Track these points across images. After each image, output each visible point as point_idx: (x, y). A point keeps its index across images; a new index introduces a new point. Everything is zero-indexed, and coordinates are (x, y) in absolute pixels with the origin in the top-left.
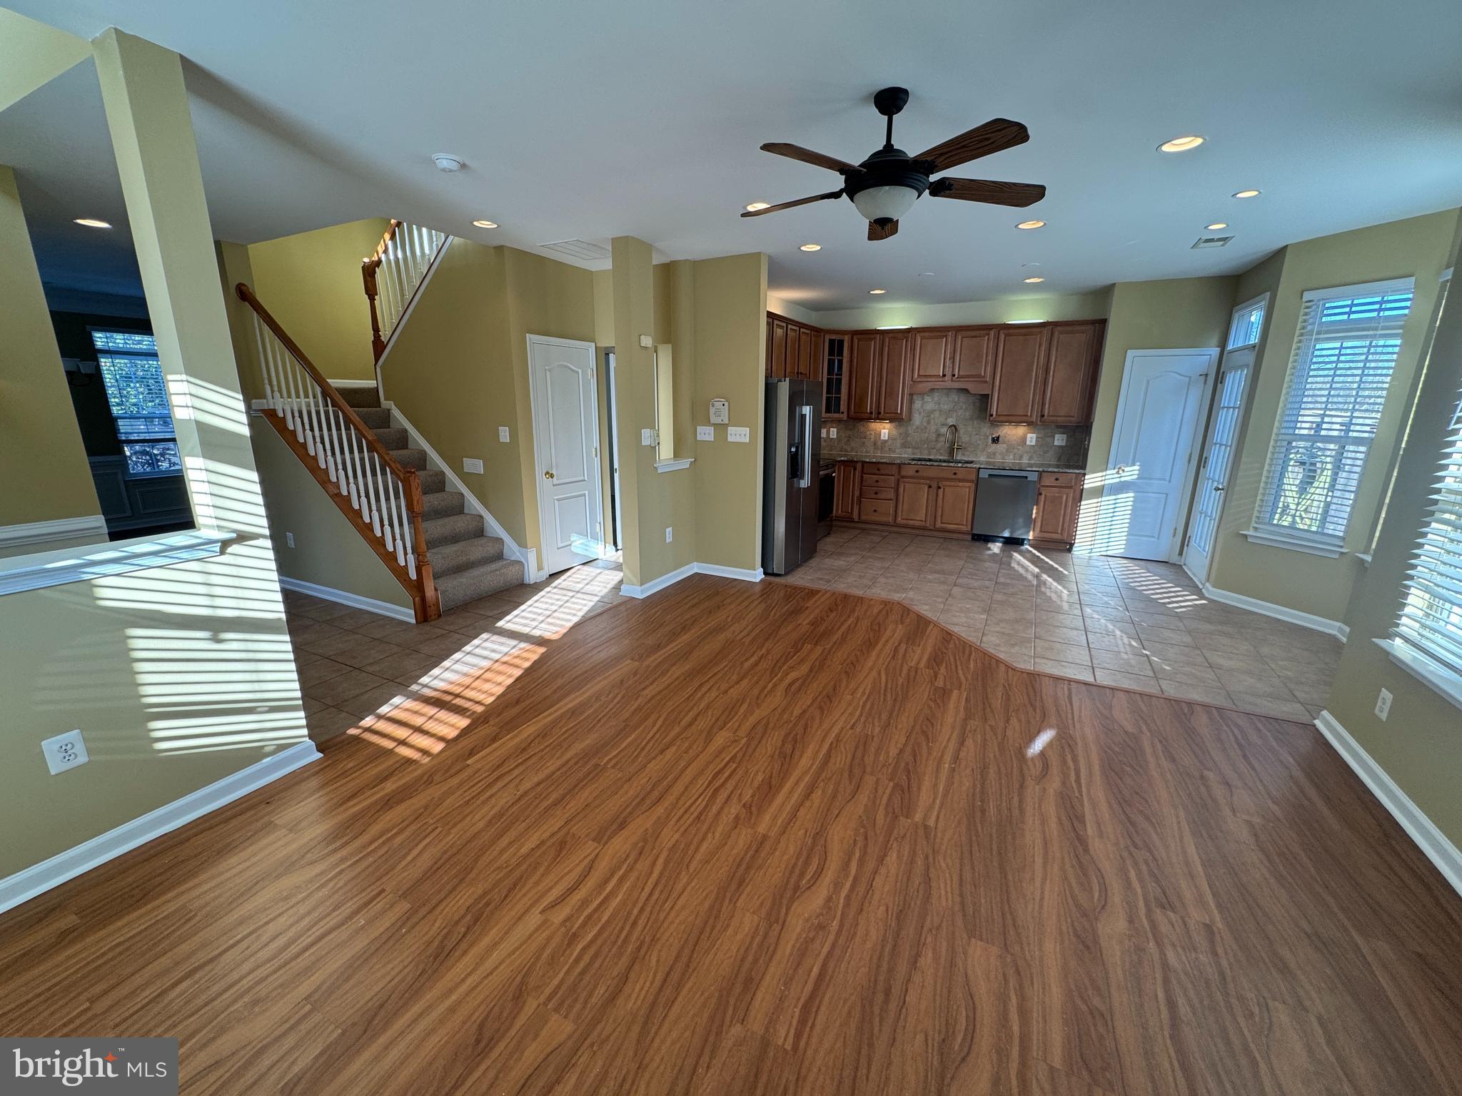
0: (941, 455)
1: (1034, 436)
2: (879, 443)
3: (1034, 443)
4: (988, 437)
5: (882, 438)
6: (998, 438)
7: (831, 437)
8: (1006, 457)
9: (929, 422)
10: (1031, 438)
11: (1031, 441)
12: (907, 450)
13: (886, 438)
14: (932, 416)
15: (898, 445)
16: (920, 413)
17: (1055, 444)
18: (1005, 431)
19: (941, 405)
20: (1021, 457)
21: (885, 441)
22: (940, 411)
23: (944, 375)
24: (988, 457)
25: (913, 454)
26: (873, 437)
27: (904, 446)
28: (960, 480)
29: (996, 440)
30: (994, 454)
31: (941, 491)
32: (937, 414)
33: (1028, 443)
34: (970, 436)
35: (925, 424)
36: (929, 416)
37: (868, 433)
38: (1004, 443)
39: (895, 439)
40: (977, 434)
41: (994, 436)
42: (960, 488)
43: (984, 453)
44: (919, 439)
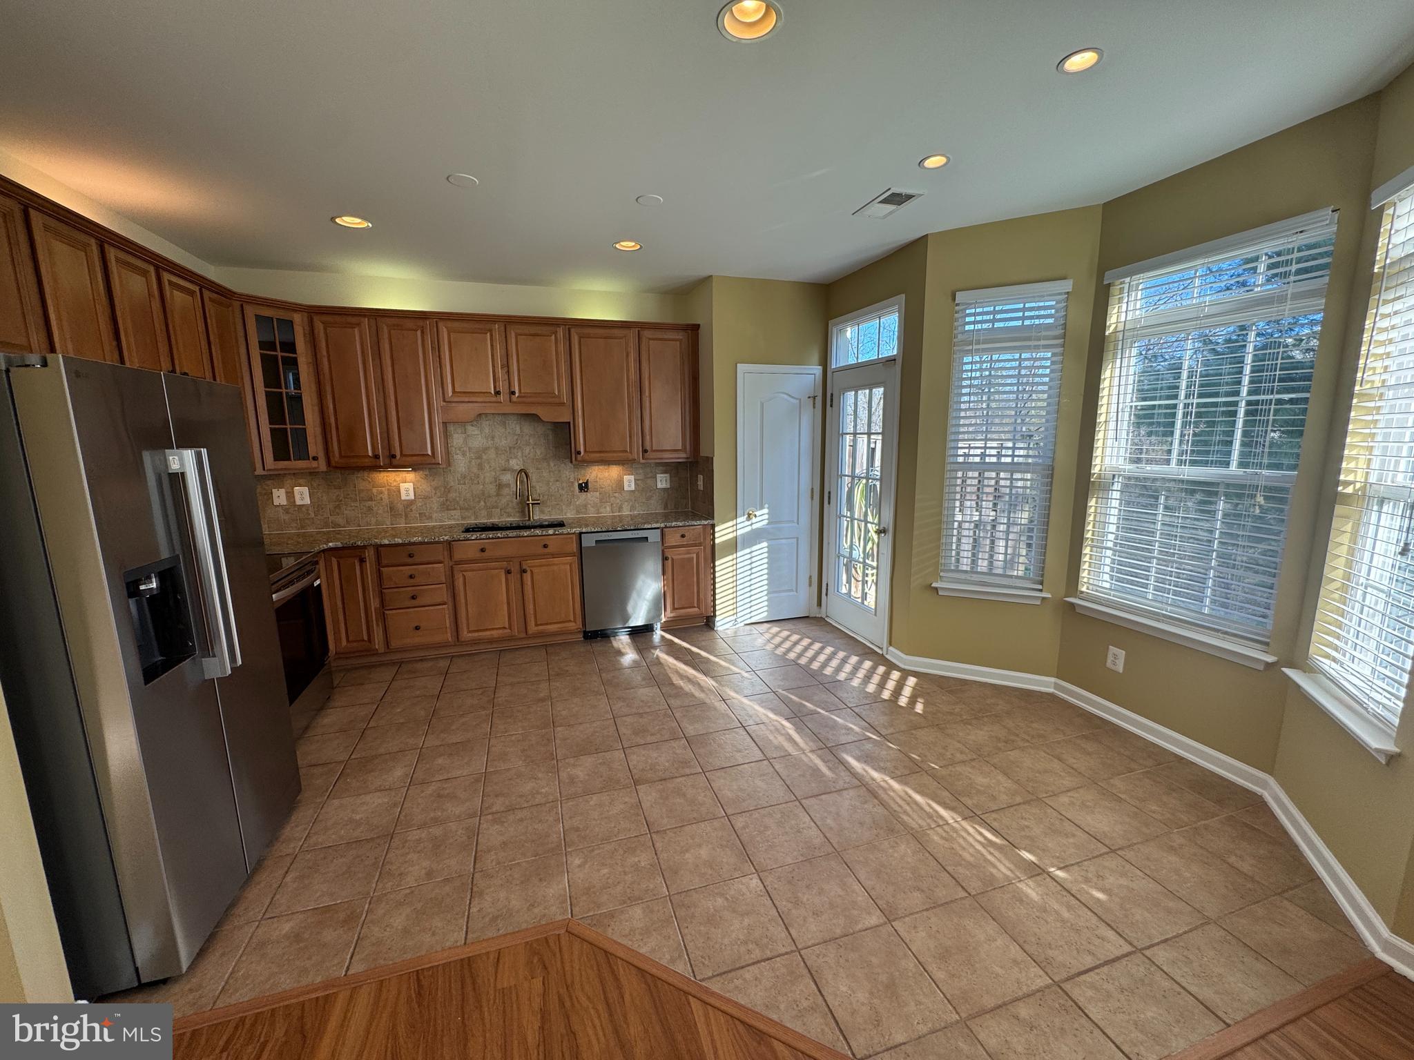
0: (509, 516)
1: (632, 478)
2: (400, 507)
3: (633, 488)
4: (572, 483)
5: (404, 497)
6: (587, 483)
7: (298, 502)
8: (601, 510)
9: (480, 467)
10: (630, 481)
11: (629, 486)
12: (453, 513)
13: (412, 497)
14: (484, 457)
15: (435, 506)
16: (464, 454)
17: (659, 486)
18: (594, 474)
19: (497, 440)
20: (620, 509)
21: (411, 503)
22: (497, 448)
23: (497, 393)
24: (578, 512)
25: (463, 518)
26: (385, 496)
27: (446, 506)
28: (553, 556)
29: (584, 487)
30: (585, 506)
31: (527, 577)
32: (492, 454)
33: (626, 488)
34: (549, 484)
35: (475, 470)
36: (480, 457)
37: (375, 490)
38: (595, 490)
39: (426, 498)
40: (557, 481)
41: (580, 482)
42: (555, 568)
43: (572, 507)
44: (468, 495)
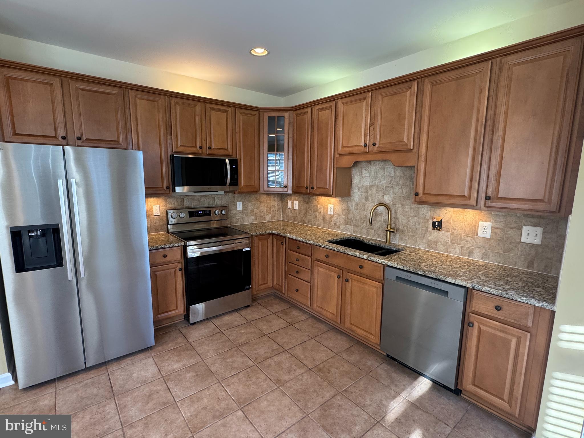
0: (379, 237)
1: (488, 225)
2: (327, 218)
3: (488, 235)
4: (428, 220)
5: (329, 213)
6: (440, 223)
7: (295, 208)
8: (451, 250)
9: (366, 199)
10: (485, 228)
11: (485, 232)
12: (349, 226)
13: (332, 213)
14: (370, 192)
15: (342, 221)
16: (359, 190)
17: (525, 239)
18: (448, 215)
19: (378, 180)
20: (471, 253)
21: (332, 217)
22: (377, 186)
23: (365, 145)
24: (429, 246)
25: (354, 232)
26: (322, 211)
27: (347, 222)
29: (437, 226)
30: (436, 243)
32: (374, 190)
33: (480, 234)
34: (408, 218)
35: (363, 201)
36: (367, 192)
37: (319, 207)
38: (447, 230)
39: (339, 215)
40: (416, 216)
41: (435, 220)
42: (367, 287)
43: (424, 241)
44: (358, 217)
